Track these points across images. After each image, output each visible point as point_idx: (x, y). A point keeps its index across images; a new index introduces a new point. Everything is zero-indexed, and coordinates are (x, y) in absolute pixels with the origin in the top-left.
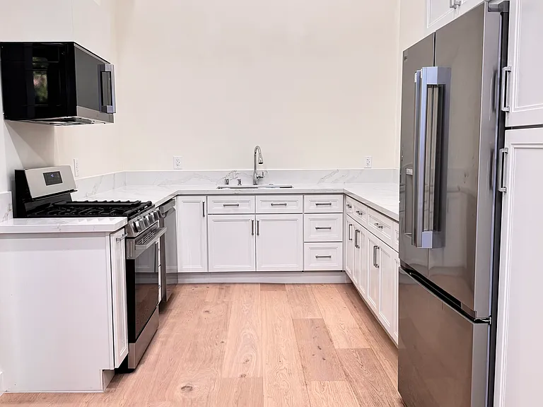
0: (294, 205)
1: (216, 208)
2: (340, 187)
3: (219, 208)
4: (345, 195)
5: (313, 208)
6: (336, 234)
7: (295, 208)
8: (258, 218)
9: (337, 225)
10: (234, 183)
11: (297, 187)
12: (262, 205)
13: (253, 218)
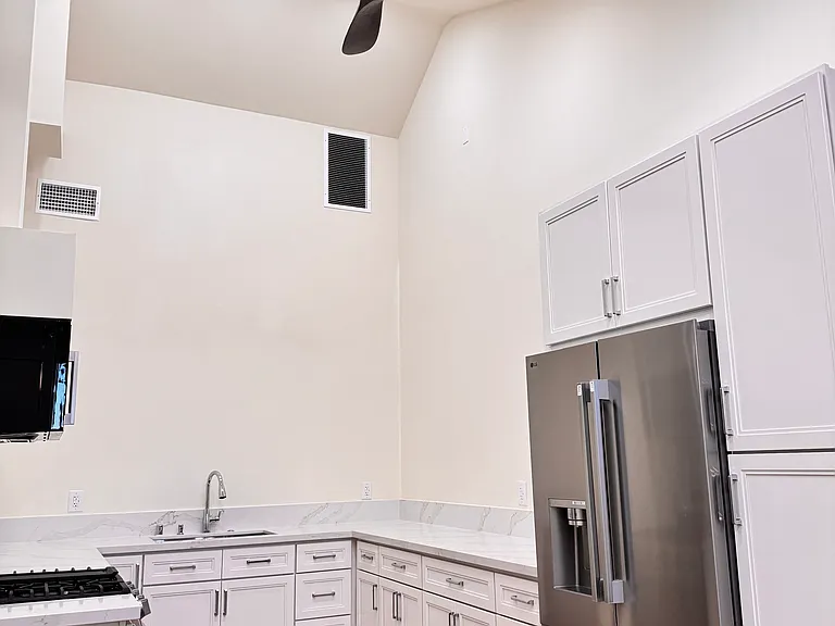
0: (282, 561)
1: (159, 575)
2: (348, 529)
3: (164, 575)
4: (355, 540)
5: (311, 565)
6: (342, 604)
7: (281, 565)
8: (226, 586)
9: (344, 589)
10: (170, 532)
11: (282, 533)
12: (234, 564)
13: (216, 586)
